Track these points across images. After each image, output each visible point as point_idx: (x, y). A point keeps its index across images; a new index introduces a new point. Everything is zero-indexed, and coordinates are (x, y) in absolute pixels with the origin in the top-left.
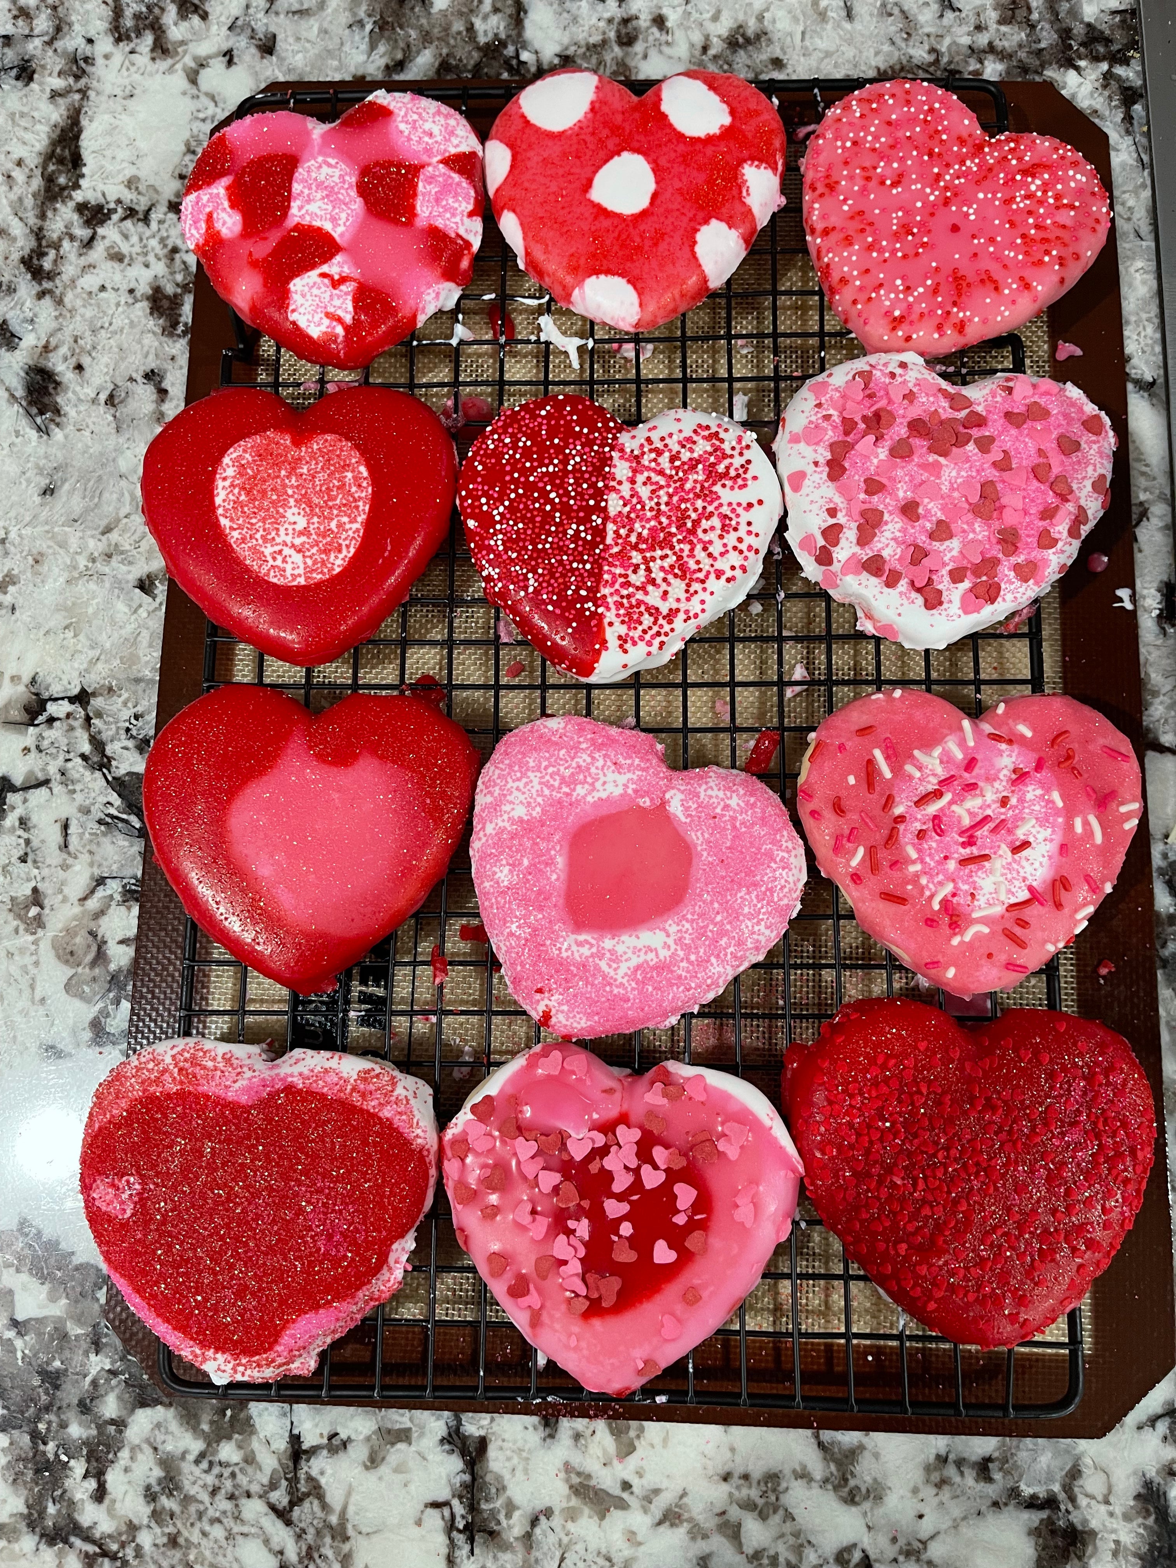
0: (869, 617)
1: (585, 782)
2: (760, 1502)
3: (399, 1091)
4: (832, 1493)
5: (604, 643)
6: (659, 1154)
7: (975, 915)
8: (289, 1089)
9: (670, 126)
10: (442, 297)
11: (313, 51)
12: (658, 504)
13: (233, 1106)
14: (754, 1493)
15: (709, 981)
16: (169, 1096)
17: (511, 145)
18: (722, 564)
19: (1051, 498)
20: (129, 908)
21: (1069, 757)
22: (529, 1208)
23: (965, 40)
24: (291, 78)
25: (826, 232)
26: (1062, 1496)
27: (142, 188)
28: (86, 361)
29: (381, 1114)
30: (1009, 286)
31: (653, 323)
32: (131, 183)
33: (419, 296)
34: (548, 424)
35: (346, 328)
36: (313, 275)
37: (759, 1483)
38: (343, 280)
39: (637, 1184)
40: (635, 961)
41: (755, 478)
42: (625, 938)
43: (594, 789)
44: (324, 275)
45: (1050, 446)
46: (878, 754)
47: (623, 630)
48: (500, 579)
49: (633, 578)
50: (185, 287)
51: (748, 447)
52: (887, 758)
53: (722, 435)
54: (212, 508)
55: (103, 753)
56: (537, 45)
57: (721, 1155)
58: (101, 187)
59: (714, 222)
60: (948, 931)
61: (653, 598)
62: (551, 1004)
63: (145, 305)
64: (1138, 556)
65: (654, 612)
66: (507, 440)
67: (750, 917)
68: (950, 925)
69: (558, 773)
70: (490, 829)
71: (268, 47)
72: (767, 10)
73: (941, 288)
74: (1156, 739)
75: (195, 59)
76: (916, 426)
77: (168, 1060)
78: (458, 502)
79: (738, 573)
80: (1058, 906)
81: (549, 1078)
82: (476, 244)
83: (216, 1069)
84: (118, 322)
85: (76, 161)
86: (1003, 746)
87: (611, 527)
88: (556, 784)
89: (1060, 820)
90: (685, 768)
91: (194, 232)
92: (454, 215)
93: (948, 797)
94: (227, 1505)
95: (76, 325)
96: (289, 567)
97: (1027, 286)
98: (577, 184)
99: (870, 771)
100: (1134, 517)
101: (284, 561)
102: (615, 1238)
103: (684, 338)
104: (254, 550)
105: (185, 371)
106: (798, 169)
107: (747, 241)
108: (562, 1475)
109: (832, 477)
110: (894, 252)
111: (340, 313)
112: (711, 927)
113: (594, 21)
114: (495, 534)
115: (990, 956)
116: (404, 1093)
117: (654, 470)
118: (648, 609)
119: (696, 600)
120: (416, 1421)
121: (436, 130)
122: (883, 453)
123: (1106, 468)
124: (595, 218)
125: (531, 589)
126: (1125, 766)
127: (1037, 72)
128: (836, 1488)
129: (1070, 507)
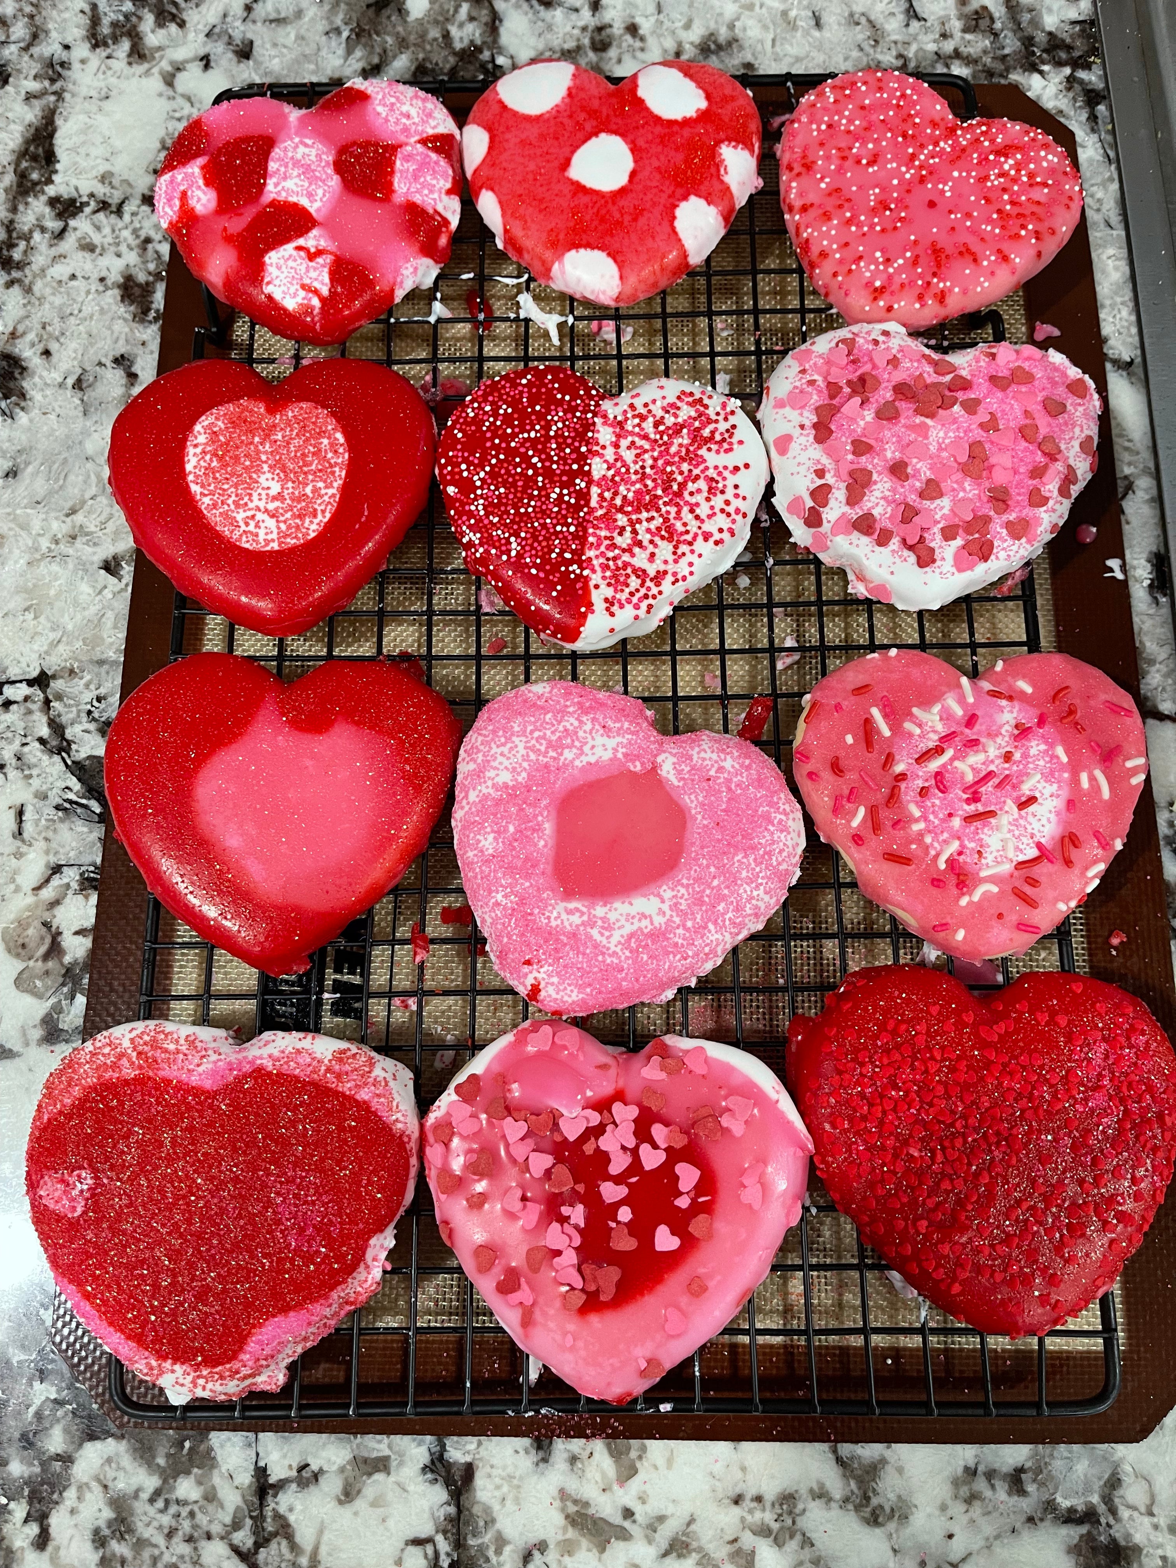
0: (861, 578)
1: (571, 746)
2: (775, 1526)
3: (378, 1072)
4: (852, 1513)
5: (590, 605)
6: (658, 1132)
7: (983, 874)
8: (259, 1073)
9: (647, 109)
10: (420, 273)
11: (289, 56)
12: (643, 467)
13: (196, 1091)
14: (768, 1517)
15: (707, 949)
16: (126, 1082)
17: (489, 129)
18: (708, 527)
19: (1040, 458)
20: (87, 897)
21: (1071, 712)
22: (519, 1193)
23: (932, 47)
24: (268, 80)
25: (804, 209)
26: (1102, 1508)
27: (116, 182)
28: (54, 347)
29: (358, 1097)
30: (987, 258)
31: (634, 296)
32: (105, 178)
33: (397, 271)
34: (529, 392)
35: (322, 299)
36: (288, 249)
37: (773, 1505)
38: (319, 253)
39: (636, 1165)
40: (628, 929)
41: (741, 442)
42: (617, 904)
43: (582, 753)
44: (299, 248)
45: (1036, 408)
46: (875, 712)
47: (609, 592)
48: (481, 544)
49: (618, 540)
50: (158, 276)
51: (733, 413)
52: (886, 716)
53: (706, 401)
54: (183, 474)
55: (63, 738)
56: (512, 50)
57: (726, 1131)
58: (74, 182)
59: (693, 199)
60: (956, 892)
61: (640, 559)
62: (540, 976)
63: (117, 292)
64: (1126, 528)
65: (641, 574)
66: (488, 408)
67: (749, 881)
68: (957, 885)
69: (544, 737)
70: (473, 796)
71: (245, 52)
72: (738, 19)
73: (921, 260)
74: (1155, 707)
75: (172, 63)
76: (902, 390)
77: (126, 1043)
78: (437, 471)
79: (726, 536)
80: (1068, 863)
81: (540, 1055)
82: (455, 222)
83: (178, 1051)
84: (87, 310)
85: (49, 158)
86: (1004, 703)
87: (595, 491)
88: (543, 748)
89: (1066, 775)
90: (676, 732)
91: (167, 209)
92: (431, 192)
93: (949, 753)
94: (185, 1549)
95: (45, 312)
96: (262, 533)
97: (1005, 259)
98: (556, 164)
99: (868, 730)
100: (1120, 490)
101: (257, 526)
102: (613, 1225)
103: (664, 315)
104: (225, 515)
105: (156, 356)
106: (774, 155)
107: (726, 219)
108: (557, 1504)
109: (819, 440)
110: (872, 226)
111: (316, 285)
112: (708, 892)
113: (568, 28)
114: (475, 499)
115: (1000, 916)
116: (382, 1074)
117: (638, 435)
118: (635, 571)
119: (684, 562)
120: (396, 1449)
121: (413, 112)
122: (869, 415)
123: (1092, 430)
124: (574, 194)
125: (513, 553)
126: (1128, 721)
127: (1001, 76)
128: (857, 1508)
129: (1059, 466)
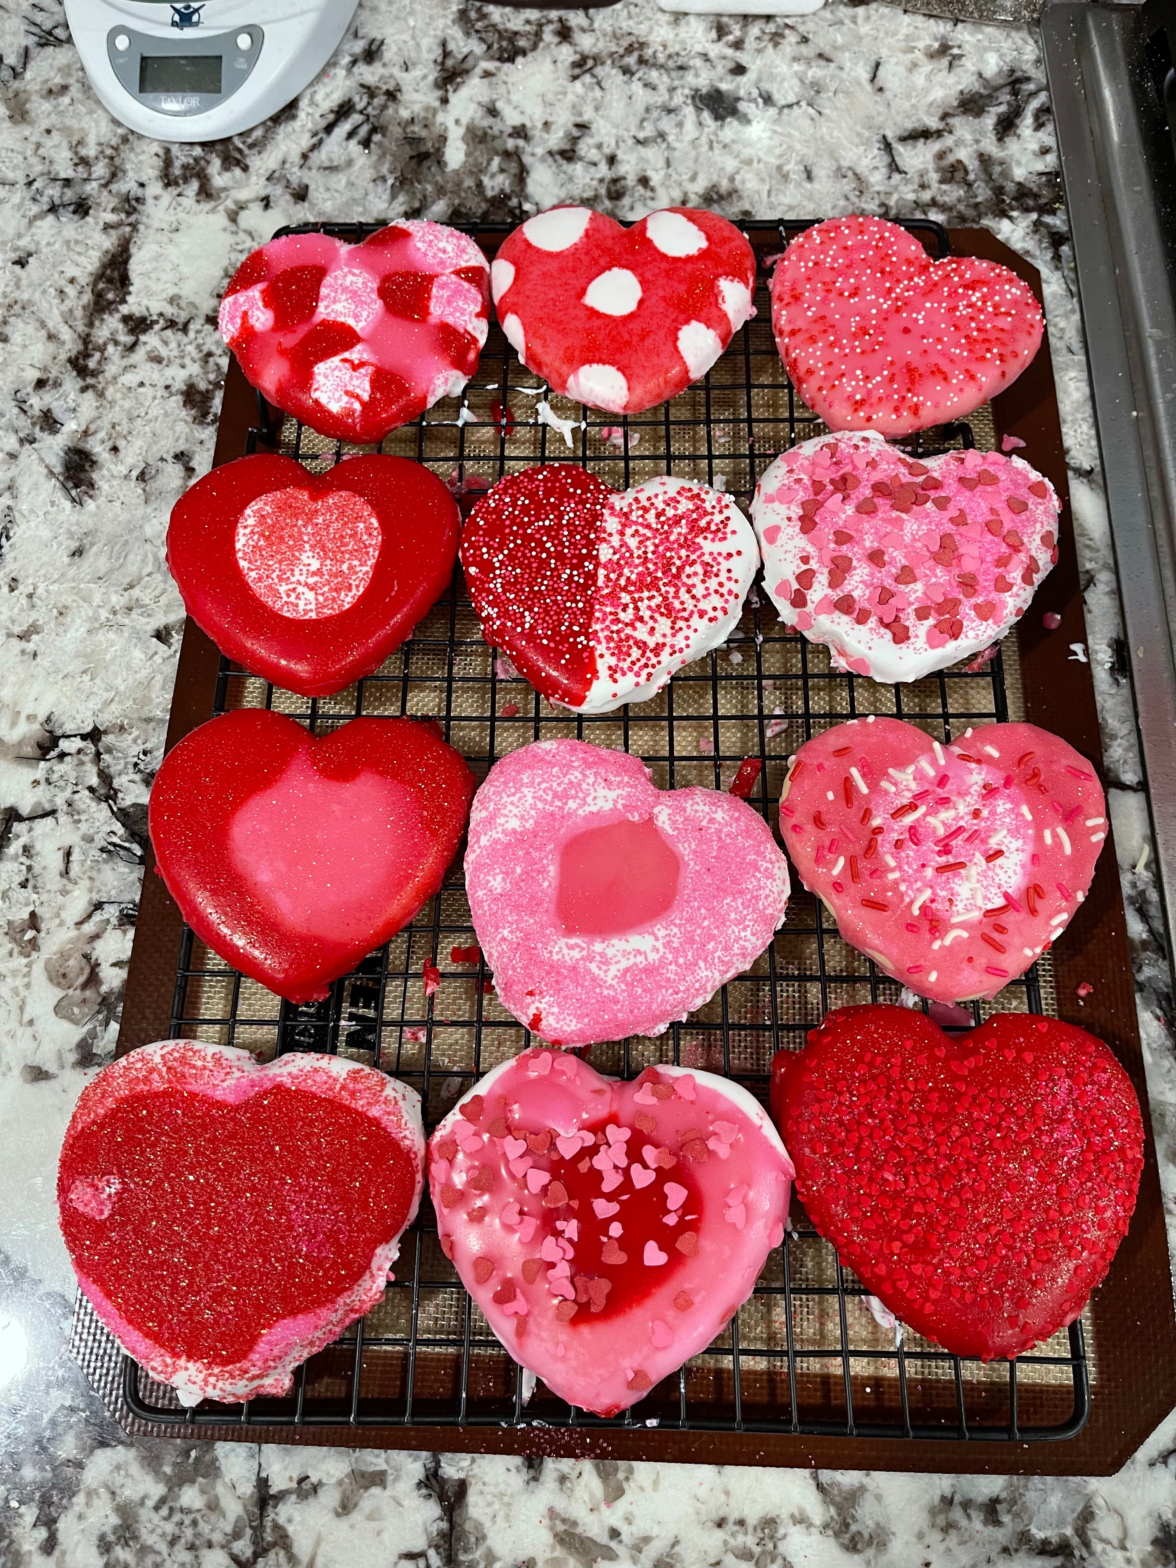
0: (842, 653)
1: (575, 797)
2: (757, 1550)
3: (388, 1091)
4: (832, 1540)
5: (595, 673)
6: (649, 1153)
7: (954, 920)
8: (279, 1089)
9: (655, 248)
10: (450, 383)
11: (341, 200)
12: (645, 553)
13: (220, 1105)
14: (750, 1541)
15: (697, 985)
16: (156, 1095)
17: (514, 263)
18: (703, 605)
19: (1004, 549)
20: (125, 932)
21: (1035, 775)
22: (517, 1208)
23: (911, 196)
24: (321, 220)
25: (793, 333)
26: (1075, 1541)
27: (183, 304)
28: (121, 444)
29: (370, 1114)
30: (957, 377)
31: (640, 405)
32: (173, 300)
33: (430, 381)
34: (545, 486)
35: (363, 404)
36: (336, 360)
37: (755, 1529)
38: (362, 364)
39: (627, 1183)
40: (624, 964)
41: (734, 532)
42: (615, 941)
43: (585, 803)
44: (345, 360)
45: (1000, 506)
46: (855, 772)
47: (613, 661)
48: (498, 618)
49: (622, 616)
50: (217, 385)
51: (727, 506)
52: (864, 776)
53: (703, 496)
54: (233, 551)
55: (111, 787)
56: (537, 198)
57: (711, 1153)
58: (145, 302)
59: (694, 324)
60: (928, 936)
61: (641, 632)
62: (541, 1006)
63: (180, 398)
64: (1088, 617)
65: (642, 645)
66: (507, 500)
67: (738, 923)
68: (930, 930)
69: (550, 788)
70: (484, 840)
71: (301, 195)
72: (738, 173)
73: (897, 378)
74: (1118, 777)
75: (236, 202)
76: (879, 488)
77: (157, 1059)
78: (460, 554)
79: (719, 614)
80: (1033, 912)
81: (541, 1079)
82: (482, 340)
83: (205, 1068)
84: (153, 413)
85: (124, 281)
86: (973, 765)
87: (602, 572)
88: (549, 798)
89: (1030, 832)
90: (672, 787)
91: (230, 327)
92: (463, 314)
93: (922, 809)
94: (185, 1556)
95: (115, 414)
96: (301, 603)
97: (972, 377)
98: (573, 292)
99: (848, 789)
100: (1082, 583)
101: (298, 597)
102: (604, 1239)
103: (668, 423)
104: (270, 587)
105: (212, 453)
106: (767, 288)
107: (723, 341)
108: (546, 1522)
109: (804, 530)
110: (853, 349)
111: (358, 391)
112: (699, 931)
113: (587, 180)
114: (494, 578)
115: (970, 959)
116: (393, 1094)
117: (642, 525)
118: (636, 643)
119: (681, 636)
120: (392, 1463)
121: (449, 248)
122: (850, 510)
123: (1053, 526)
124: (589, 318)
125: (527, 626)
126: (1088, 784)
127: (973, 221)
128: (837, 1535)
129: (1022, 556)
